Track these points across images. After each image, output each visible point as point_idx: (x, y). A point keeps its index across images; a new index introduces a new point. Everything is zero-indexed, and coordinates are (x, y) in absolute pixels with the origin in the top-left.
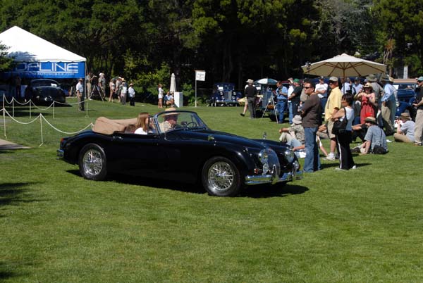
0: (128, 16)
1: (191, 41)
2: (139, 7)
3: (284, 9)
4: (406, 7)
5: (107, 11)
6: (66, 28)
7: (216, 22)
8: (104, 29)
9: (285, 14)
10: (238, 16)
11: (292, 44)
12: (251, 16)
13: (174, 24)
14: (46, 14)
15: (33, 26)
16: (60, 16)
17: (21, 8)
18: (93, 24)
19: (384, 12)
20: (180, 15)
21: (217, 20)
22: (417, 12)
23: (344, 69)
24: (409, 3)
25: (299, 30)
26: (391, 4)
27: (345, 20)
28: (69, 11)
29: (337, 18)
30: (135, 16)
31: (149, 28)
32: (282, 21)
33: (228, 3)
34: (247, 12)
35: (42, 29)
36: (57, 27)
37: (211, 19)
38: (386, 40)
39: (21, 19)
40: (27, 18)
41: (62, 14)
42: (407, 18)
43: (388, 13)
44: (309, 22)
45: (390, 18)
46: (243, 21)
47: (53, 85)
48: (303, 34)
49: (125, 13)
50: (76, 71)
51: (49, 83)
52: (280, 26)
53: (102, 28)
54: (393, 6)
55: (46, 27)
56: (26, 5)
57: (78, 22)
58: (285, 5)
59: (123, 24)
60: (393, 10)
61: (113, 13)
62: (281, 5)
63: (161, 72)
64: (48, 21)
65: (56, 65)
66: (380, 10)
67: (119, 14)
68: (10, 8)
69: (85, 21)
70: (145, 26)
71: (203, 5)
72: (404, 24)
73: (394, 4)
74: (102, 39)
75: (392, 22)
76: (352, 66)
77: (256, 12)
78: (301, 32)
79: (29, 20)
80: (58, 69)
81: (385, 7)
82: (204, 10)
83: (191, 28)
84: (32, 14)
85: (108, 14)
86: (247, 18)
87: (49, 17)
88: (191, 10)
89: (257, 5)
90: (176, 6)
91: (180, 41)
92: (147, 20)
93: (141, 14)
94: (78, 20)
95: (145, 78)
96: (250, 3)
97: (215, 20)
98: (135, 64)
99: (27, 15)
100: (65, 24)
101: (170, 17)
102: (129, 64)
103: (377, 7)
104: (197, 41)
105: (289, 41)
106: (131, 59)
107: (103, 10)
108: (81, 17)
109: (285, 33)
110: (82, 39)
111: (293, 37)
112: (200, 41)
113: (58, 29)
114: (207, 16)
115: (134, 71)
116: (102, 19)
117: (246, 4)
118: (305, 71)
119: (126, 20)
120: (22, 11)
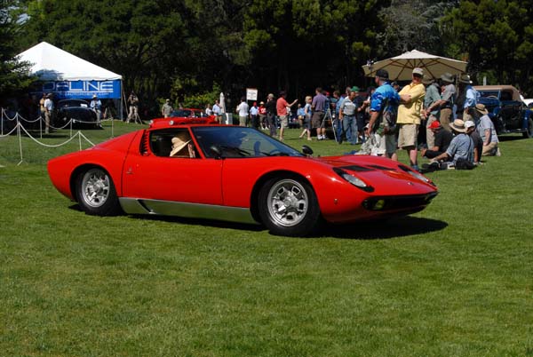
0: (170, 30)
1: (242, 57)
2: (183, 21)
3: (345, 19)
4: (481, 16)
5: (147, 24)
6: (101, 45)
7: (269, 35)
8: (147, 46)
9: (347, 26)
10: (294, 28)
11: (355, 58)
12: (308, 27)
13: (223, 39)
14: (80, 30)
15: (66, 43)
16: (95, 31)
17: (53, 24)
18: (132, 39)
19: (456, 23)
20: (230, 28)
21: (270, 32)
22: (493, 22)
24: (483, 12)
25: (362, 43)
26: (463, 13)
27: (413, 36)
28: (105, 25)
29: (405, 33)
30: (178, 30)
31: (194, 43)
32: (342, 33)
33: (282, 13)
34: (304, 23)
35: (76, 46)
36: (92, 44)
37: (265, 31)
38: (459, 54)
39: (52, 35)
40: (60, 34)
41: (98, 29)
42: (481, 29)
43: (461, 23)
44: (373, 34)
45: (463, 29)
46: (299, 34)
47: (82, 105)
48: (367, 47)
49: (166, 27)
50: (111, 91)
51: (78, 103)
52: (341, 38)
53: (142, 45)
54: (466, 16)
55: (79, 44)
56: (59, 19)
57: (115, 38)
58: (346, 16)
59: (164, 39)
60: (466, 20)
61: (153, 27)
62: (342, 15)
63: (213, 95)
64: (82, 37)
65: (88, 83)
66: (451, 20)
67: (161, 27)
68: (41, 24)
69: (122, 36)
70: (190, 41)
71: (255, 16)
72: (479, 35)
73: (467, 12)
74: (145, 56)
75: (465, 33)
77: (313, 22)
78: (365, 45)
79: (62, 36)
80: (91, 89)
81: (457, 17)
82: (256, 22)
83: (242, 43)
84: (64, 29)
85: (148, 28)
86: (303, 30)
87: (83, 32)
88: (241, 24)
89: (315, 15)
90: (225, 19)
91: (230, 58)
92: (192, 34)
93: (186, 28)
94: (115, 34)
95: (195, 101)
96: (307, 13)
97: (268, 32)
98: (182, 84)
99: (59, 30)
100: (100, 40)
101: (218, 31)
102: (178, 85)
103: (448, 17)
104: (248, 57)
105: (351, 56)
106: (178, 80)
107: (143, 24)
108: (118, 32)
109: (347, 46)
110: (122, 57)
111: (355, 51)
112: (252, 57)
113: (92, 46)
114: (259, 28)
115: (180, 92)
116: (141, 34)
117: (302, 15)
118: (367, 72)
119: (168, 34)
120: (54, 27)
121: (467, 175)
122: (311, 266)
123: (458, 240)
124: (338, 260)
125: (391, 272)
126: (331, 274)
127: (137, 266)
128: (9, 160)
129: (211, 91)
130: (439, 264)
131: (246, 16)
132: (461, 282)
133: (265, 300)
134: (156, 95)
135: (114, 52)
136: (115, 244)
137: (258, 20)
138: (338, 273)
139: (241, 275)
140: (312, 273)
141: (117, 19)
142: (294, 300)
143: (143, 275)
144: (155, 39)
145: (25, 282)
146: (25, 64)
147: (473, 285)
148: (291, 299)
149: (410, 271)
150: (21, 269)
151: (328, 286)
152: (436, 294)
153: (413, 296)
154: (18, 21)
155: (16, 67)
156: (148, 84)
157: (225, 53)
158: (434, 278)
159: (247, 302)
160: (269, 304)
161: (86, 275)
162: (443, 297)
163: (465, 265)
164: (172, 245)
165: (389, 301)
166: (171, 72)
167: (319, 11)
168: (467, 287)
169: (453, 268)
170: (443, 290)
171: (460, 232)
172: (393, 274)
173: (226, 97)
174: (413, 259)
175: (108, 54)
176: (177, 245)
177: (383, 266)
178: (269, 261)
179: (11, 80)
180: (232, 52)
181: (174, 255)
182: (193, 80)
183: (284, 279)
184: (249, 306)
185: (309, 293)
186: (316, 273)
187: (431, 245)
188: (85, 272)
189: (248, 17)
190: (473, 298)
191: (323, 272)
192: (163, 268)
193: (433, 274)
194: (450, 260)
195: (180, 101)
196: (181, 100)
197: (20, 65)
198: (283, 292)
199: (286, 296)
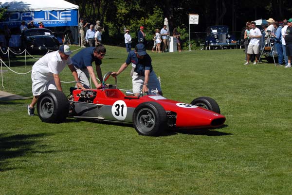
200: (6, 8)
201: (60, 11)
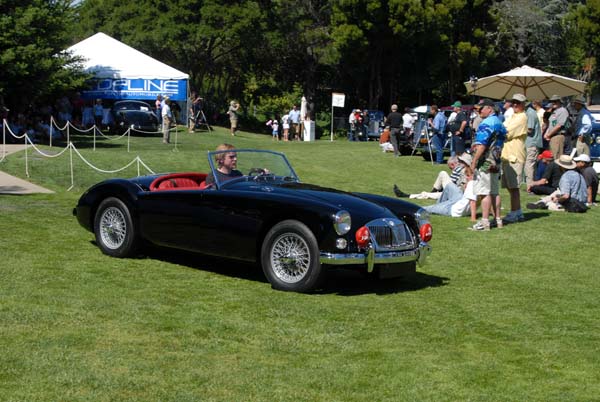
0: (246, 22)
1: (328, 56)
2: (261, 12)
3: (450, 16)
5: (220, 15)
6: (166, 37)
7: (360, 32)
8: (218, 40)
9: (452, 23)
10: (390, 24)
11: (460, 61)
12: (406, 23)
13: (308, 34)
14: (142, 19)
15: (126, 34)
16: (160, 21)
17: (112, 11)
18: (202, 31)
19: (581, 22)
20: (315, 21)
21: (363, 28)
23: (525, 88)
25: (469, 43)
26: (591, 11)
27: (530, 34)
28: (171, 14)
29: (520, 31)
30: (256, 22)
31: (273, 39)
32: (446, 30)
33: (377, 6)
34: (401, 19)
35: (137, 38)
36: (155, 35)
37: (355, 27)
38: (584, 58)
39: (110, 25)
40: (119, 23)
41: (163, 18)
43: (587, 23)
44: (483, 33)
45: (590, 30)
46: (396, 32)
47: (143, 108)
48: (475, 48)
49: (242, 18)
50: (176, 92)
51: (137, 105)
52: (445, 37)
53: (214, 39)
54: (592, 15)
55: (141, 36)
56: (118, 6)
57: (182, 30)
58: (451, 11)
59: (239, 32)
60: (593, 19)
61: (227, 18)
62: (447, 11)
63: (294, 96)
64: (145, 28)
65: (150, 82)
66: (576, 19)
67: (235, 19)
68: (98, 11)
69: (191, 27)
70: (268, 35)
71: (346, 9)
73: (595, 11)
74: (216, 51)
75: (592, 34)
76: (536, 84)
77: (413, 18)
78: (473, 45)
80: (153, 88)
81: (583, 15)
82: (346, 15)
83: (329, 39)
84: (125, 18)
85: (221, 19)
86: (401, 26)
87: (146, 22)
88: (329, 16)
89: (415, 10)
90: (310, 11)
91: (315, 56)
92: (272, 28)
93: (265, 20)
94: (182, 26)
95: (272, 104)
96: (406, 7)
97: (360, 28)
98: (258, 84)
99: (118, 19)
100: (165, 31)
101: (301, 25)
102: (253, 85)
103: (573, 15)
104: (336, 55)
105: (456, 57)
106: (253, 78)
107: (215, 14)
108: (186, 23)
109: (451, 47)
110: (190, 51)
111: (461, 53)
112: (340, 56)
113: (156, 38)
114: (349, 23)
115: (256, 93)
116: (213, 25)
117: (400, 9)
118: (469, 89)
119: (244, 27)
120: (112, 15)
121: (578, 220)
122: (385, 342)
123: (554, 312)
124: (416, 334)
125: (473, 353)
126: (407, 353)
127: (195, 333)
128: (58, 182)
129: (291, 91)
130: (528, 343)
131: (335, 8)
132: (548, 370)
133: (332, 384)
134: (227, 95)
135: (181, 46)
136: (174, 303)
137: (349, 13)
138: (414, 352)
139: (308, 350)
140: (385, 350)
141: (186, 8)
142: (363, 386)
143: (202, 347)
144: (228, 33)
145: (74, 353)
146: (79, 59)
147: (561, 374)
148: (360, 385)
149: (494, 353)
150: (71, 336)
151: (401, 369)
152: (518, 385)
153: (493, 385)
154: (72, 4)
155: (68, 62)
156: (219, 82)
157: (309, 50)
158: (519, 362)
159: (312, 387)
160: (335, 389)
161: (140, 344)
162: (525, 388)
163: (555, 347)
164: (235, 307)
165: (466, 391)
166: (245, 69)
167: (420, 4)
168: (554, 376)
169: (541, 351)
170: (526, 380)
171: (557, 300)
172: (475, 355)
173: (309, 101)
174: (499, 335)
175: (175, 48)
176: (240, 307)
177: (465, 344)
178: (341, 332)
179: (61, 79)
180: (317, 50)
181: (237, 320)
182: (271, 79)
183: (353, 357)
184: (313, 392)
185: (380, 377)
186: (392, 350)
187: (522, 318)
188: (140, 341)
189: (337, 10)
190: (558, 392)
191: (397, 349)
192: (224, 338)
193: (518, 357)
194: (540, 339)
195: (255, 103)
196: (257, 102)
197: (73, 61)
198: (352, 374)
199: (355, 381)
200: (94, 73)
201: (164, 81)
